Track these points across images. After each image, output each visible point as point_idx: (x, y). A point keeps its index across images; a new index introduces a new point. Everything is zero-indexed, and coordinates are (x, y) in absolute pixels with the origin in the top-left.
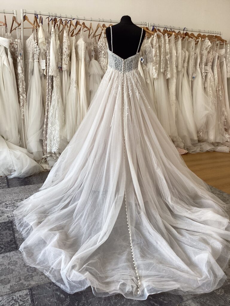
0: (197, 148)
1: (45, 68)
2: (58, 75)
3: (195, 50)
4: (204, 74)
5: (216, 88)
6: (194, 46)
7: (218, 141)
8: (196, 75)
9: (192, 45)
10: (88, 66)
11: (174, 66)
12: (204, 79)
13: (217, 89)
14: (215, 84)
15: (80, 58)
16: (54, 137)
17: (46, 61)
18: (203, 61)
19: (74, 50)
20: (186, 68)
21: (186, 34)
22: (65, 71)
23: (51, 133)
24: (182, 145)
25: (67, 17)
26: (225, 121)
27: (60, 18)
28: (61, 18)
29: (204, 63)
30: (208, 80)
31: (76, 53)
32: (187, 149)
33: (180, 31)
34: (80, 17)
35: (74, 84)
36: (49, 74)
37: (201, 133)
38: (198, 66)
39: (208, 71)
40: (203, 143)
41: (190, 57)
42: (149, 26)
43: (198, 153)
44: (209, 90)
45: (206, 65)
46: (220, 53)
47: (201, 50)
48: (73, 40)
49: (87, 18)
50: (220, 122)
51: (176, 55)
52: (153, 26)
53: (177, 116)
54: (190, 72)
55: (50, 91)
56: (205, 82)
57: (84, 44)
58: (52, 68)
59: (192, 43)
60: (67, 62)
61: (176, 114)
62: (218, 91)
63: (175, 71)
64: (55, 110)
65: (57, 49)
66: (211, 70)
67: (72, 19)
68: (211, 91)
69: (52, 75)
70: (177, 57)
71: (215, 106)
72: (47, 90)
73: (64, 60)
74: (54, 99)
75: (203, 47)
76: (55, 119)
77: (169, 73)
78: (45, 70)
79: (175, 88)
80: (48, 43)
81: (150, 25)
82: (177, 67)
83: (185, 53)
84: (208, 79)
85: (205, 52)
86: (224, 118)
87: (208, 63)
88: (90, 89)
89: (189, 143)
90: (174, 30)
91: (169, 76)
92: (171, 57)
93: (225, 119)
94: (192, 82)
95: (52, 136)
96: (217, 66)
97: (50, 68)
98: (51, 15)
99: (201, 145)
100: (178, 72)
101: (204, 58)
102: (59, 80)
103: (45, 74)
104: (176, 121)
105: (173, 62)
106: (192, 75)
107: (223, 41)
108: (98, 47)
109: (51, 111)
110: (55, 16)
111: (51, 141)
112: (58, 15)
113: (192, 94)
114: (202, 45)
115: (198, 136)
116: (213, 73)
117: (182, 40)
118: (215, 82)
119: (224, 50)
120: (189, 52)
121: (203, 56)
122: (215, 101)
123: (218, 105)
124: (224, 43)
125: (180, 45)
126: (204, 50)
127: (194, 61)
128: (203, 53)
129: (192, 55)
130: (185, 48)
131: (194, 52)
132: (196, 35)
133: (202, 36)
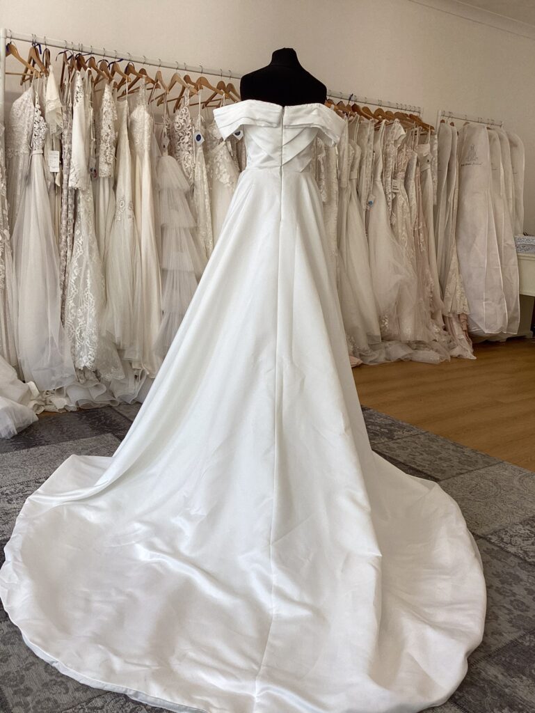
0: (380, 354)
1: (57, 170)
2: (88, 188)
3: (374, 143)
4: (390, 196)
5: (413, 225)
6: (372, 136)
7: (419, 338)
8: (374, 197)
9: (368, 133)
11: (334, 177)
12: (391, 206)
13: (416, 229)
14: (411, 217)
15: (138, 149)
16: (81, 333)
17: (61, 154)
18: (389, 167)
19: (125, 132)
20: (354, 182)
21: (355, 108)
22: (104, 178)
23: (75, 323)
25: (106, 55)
26: (431, 296)
27: (90, 56)
28: (92, 55)
29: (391, 172)
30: (399, 211)
31: (129, 139)
32: (361, 356)
33: (342, 100)
34: (135, 56)
35: (126, 210)
36: (70, 185)
37: (387, 320)
38: (379, 178)
39: (398, 189)
40: (390, 343)
41: (364, 159)
43: (382, 365)
44: (401, 230)
45: (394, 177)
46: (421, 152)
47: (385, 145)
48: (123, 109)
49: (150, 59)
50: (422, 299)
51: (337, 153)
54: (364, 193)
55: (71, 223)
56: (392, 214)
57: (150, 119)
58: (77, 170)
59: (369, 130)
60: (109, 158)
62: (417, 233)
63: (335, 187)
64: (83, 270)
65: (88, 126)
66: (403, 187)
67: (117, 60)
68: (404, 233)
69: (77, 186)
70: (340, 158)
71: (412, 263)
72: (64, 222)
73: (105, 154)
74: (80, 242)
75: (389, 138)
76: (84, 290)
77: (324, 192)
78: (58, 174)
79: (336, 224)
80: (67, 113)
82: (339, 179)
83: (355, 149)
84: (398, 208)
85: (393, 150)
86: (429, 290)
87: (398, 172)
88: (163, 222)
89: (363, 344)
90: (331, 98)
92: (328, 157)
93: (431, 292)
94: (367, 211)
95: (78, 328)
96: (415, 180)
97: (71, 171)
98: (71, 47)
99: (386, 348)
100: (340, 189)
101: (391, 163)
102: (91, 199)
103: (59, 185)
105: (332, 168)
106: (368, 198)
107: (425, 127)
108: (176, 128)
109: (75, 271)
110: (79, 51)
111: (74, 341)
112: (87, 48)
113: (368, 239)
114: (387, 133)
115: (381, 329)
116: (408, 194)
117: (350, 122)
118: (411, 214)
119: (428, 145)
120: (362, 148)
121: (390, 157)
122: (413, 254)
123: (417, 263)
124: (428, 131)
125: (346, 133)
126: (391, 145)
127: (371, 168)
128: (388, 150)
129: (367, 154)
130: (354, 140)
131: (372, 148)
132: (373, 112)
133: (385, 114)
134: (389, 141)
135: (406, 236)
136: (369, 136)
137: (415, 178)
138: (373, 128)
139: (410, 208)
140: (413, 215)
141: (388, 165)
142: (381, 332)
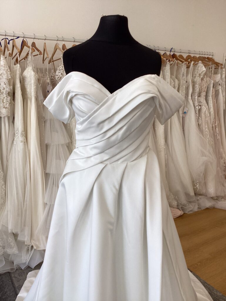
0: (194, 206)
3: (187, 76)
4: (197, 107)
5: (212, 124)
6: (185, 73)
7: (219, 194)
8: (187, 109)
9: (183, 71)
12: (198, 114)
13: (213, 126)
14: (210, 119)
15: (29, 96)
18: (196, 90)
22: (4, 117)
24: (175, 203)
25: (7, 35)
26: (225, 165)
29: (197, 93)
30: (203, 115)
31: (21, 90)
33: (166, 52)
34: (27, 34)
37: (198, 184)
38: (190, 97)
39: (202, 103)
40: (200, 197)
41: (181, 86)
44: (205, 127)
45: (199, 96)
46: (215, 79)
47: (193, 76)
48: (16, 70)
49: (38, 35)
50: (219, 168)
56: (198, 118)
57: (35, 75)
59: (183, 69)
60: (6, 104)
62: (214, 128)
66: (205, 101)
67: (15, 38)
68: (207, 129)
71: (212, 148)
79: (164, 128)
83: (174, 82)
84: (202, 114)
85: (198, 80)
86: (223, 162)
87: (201, 93)
88: (46, 142)
90: (159, 51)
94: (183, 118)
96: (212, 96)
101: (197, 88)
106: (183, 110)
107: (217, 65)
113: (184, 134)
114: (194, 70)
115: (194, 189)
116: (208, 105)
117: (171, 65)
118: (210, 117)
119: (219, 75)
120: (179, 80)
121: (196, 84)
122: (212, 141)
123: (215, 146)
124: (219, 67)
125: (168, 72)
126: (197, 77)
127: (185, 92)
128: (195, 80)
129: (182, 84)
130: (174, 76)
131: (185, 80)
132: (185, 57)
133: (193, 58)
134: (195, 74)
135: (208, 131)
136: (184, 73)
137: (212, 95)
138: (185, 67)
139: (210, 113)
140: (211, 117)
141: (195, 89)
142: (194, 191)
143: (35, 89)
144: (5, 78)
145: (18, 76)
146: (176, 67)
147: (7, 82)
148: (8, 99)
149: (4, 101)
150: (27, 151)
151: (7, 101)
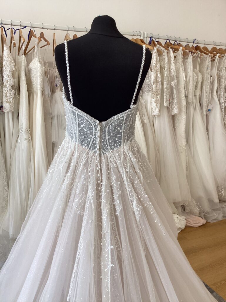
0: (219, 214)
3: (211, 70)
4: (223, 104)
6: (210, 65)
8: (212, 106)
9: (207, 64)
10: (49, 101)
11: (183, 96)
12: (224, 111)
15: (35, 90)
18: (222, 86)
19: (23, 78)
20: (198, 97)
21: (197, 48)
22: (8, 113)
24: (197, 210)
25: (13, 24)
29: (223, 89)
33: (188, 43)
34: (35, 24)
35: (24, 134)
37: (223, 190)
38: (215, 93)
41: (204, 81)
42: (144, 37)
43: (221, 222)
45: (225, 92)
47: (219, 70)
48: (21, 61)
49: (47, 25)
51: (185, 79)
52: (151, 38)
53: (188, 168)
54: (205, 104)
56: (224, 116)
59: (207, 61)
60: (10, 99)
61: (186, 166)
63: (184, 103)
67: (22, 27)
70: (187, 83)
73: (6, 96)
75: (221, 66)
77: (176, 107)
79: (185, 128)
81: (146, 36)
82: (187, 97)
83: (197, 76)
85: (224, 74)
88: (53, 140)
89: (207, 207)
90: (180, 43)
91: (175, 111)
92: (178, 82)
94: (207, 116)
100: (188, 103)
101: (223, 83)
104: (187, 175)
105: (181, 89)
106: (208, 107)
113: (208, 134)
114: (220, 63)
115: (218, 195)
117: (193, 57)
120: (203, 74)
121: (222, 79)
125: (191, 65)
126: (223, 71)
127: (210, 87)
128: (221, 74)
129: (207, 78)
130: (197, 69)
131: (210, 74)
132: (210, 50)
133: (218, 50)
134: (221, 68)
136: (208, 66)
138: (210, 60)
141: (221, 84)
142: (219, 197)
143: (41, 82)
144: (8, 69)
145: (23, 68)
146: (199, 59)
147: (11, 74)
148: (11, 93)
149: (8, 95)
150: (32, 149)
151: (11, 95)
